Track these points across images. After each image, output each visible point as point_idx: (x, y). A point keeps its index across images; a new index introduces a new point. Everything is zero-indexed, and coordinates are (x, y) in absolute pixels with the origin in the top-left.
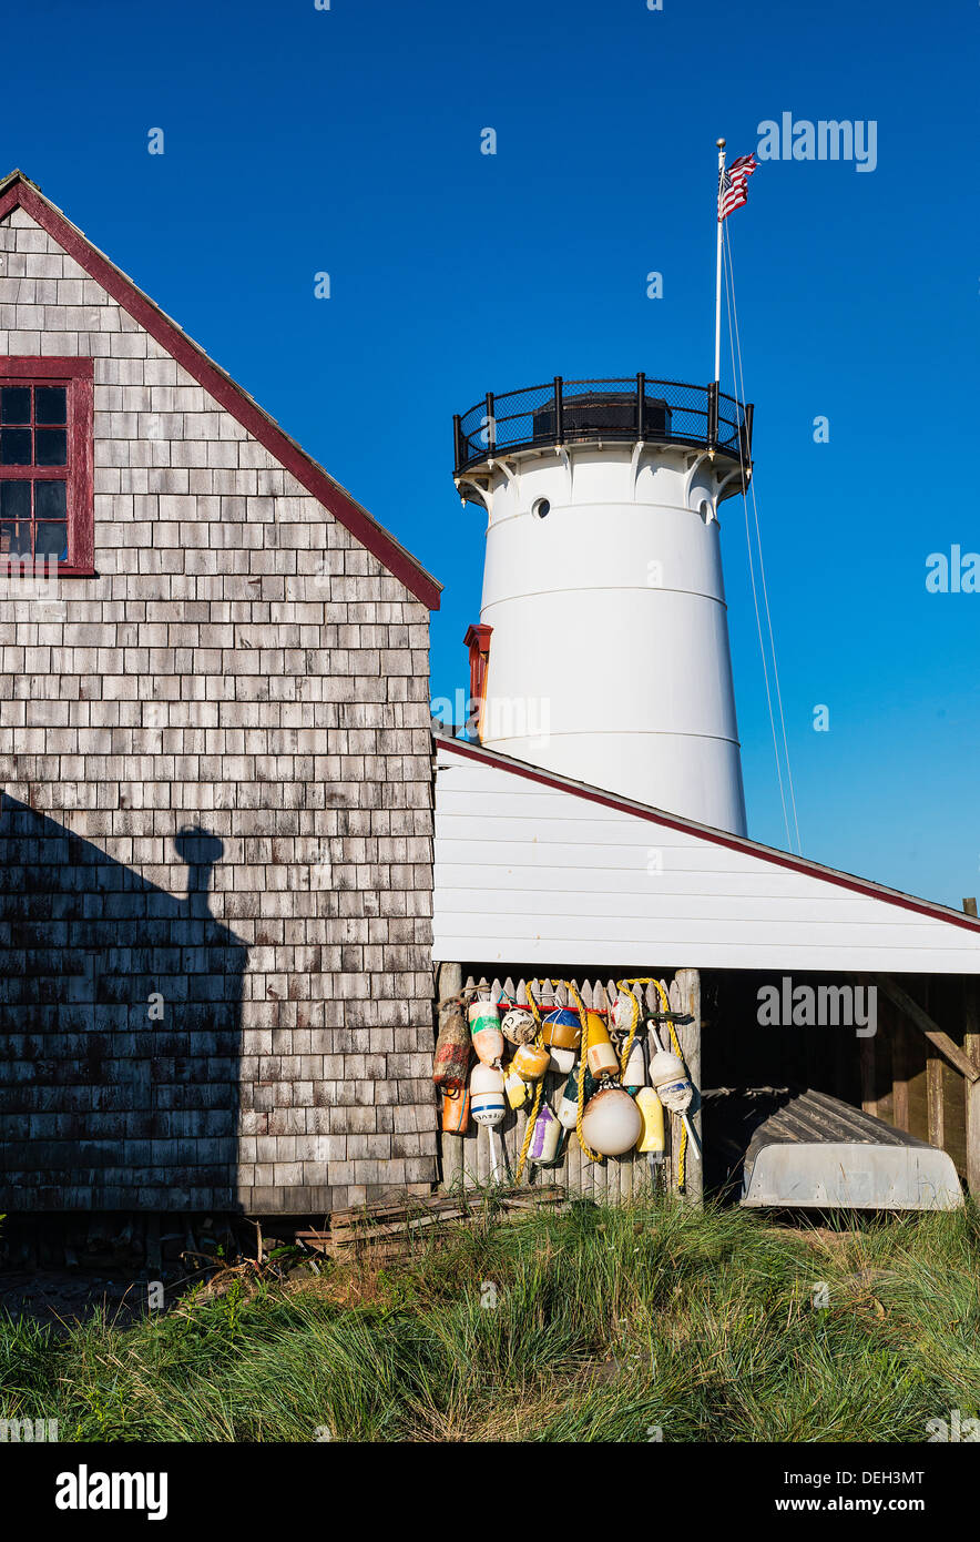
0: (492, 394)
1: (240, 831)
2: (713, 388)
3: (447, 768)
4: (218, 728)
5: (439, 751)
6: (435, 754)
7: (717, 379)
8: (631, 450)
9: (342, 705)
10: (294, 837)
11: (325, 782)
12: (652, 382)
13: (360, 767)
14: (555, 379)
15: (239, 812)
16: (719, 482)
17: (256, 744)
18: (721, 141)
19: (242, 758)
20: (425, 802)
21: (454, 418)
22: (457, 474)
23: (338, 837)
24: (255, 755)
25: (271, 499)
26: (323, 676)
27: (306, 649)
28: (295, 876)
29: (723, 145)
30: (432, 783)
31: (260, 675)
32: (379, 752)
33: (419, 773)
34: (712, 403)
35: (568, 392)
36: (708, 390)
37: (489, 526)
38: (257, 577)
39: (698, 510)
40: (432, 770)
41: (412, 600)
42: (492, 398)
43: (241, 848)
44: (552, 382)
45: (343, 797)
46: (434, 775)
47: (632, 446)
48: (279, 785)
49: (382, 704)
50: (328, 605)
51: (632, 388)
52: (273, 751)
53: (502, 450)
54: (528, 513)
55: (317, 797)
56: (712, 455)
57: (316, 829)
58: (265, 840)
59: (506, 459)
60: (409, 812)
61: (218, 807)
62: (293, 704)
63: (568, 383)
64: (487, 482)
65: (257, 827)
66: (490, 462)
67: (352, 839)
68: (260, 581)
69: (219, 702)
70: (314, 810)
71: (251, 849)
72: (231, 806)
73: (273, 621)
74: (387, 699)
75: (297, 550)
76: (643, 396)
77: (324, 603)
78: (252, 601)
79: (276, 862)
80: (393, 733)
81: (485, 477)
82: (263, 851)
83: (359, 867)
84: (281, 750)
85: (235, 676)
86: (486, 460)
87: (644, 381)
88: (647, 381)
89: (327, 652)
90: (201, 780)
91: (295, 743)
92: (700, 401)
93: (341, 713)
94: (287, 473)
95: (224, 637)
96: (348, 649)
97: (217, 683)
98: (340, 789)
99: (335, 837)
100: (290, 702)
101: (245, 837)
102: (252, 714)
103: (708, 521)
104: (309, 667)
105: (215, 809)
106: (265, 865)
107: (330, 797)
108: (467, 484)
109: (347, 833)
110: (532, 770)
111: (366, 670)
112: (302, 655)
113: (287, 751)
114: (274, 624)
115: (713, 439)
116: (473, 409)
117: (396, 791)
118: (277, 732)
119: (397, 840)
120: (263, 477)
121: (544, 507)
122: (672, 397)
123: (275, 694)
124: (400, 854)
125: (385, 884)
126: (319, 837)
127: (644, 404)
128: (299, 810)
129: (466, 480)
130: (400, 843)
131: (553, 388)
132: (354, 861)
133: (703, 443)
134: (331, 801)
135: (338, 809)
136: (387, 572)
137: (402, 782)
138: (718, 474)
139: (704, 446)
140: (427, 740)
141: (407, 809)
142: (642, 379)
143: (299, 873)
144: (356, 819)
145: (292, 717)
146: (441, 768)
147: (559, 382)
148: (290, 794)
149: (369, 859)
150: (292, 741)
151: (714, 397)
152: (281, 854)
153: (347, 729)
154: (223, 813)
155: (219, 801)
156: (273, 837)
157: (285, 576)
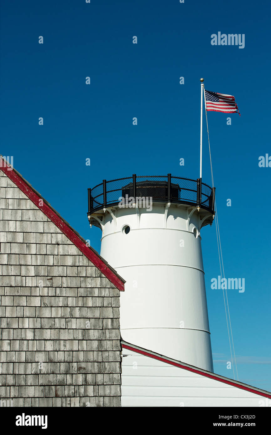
0: (105, 180)
1: (42, 383)
2: (199, 181)
3: (126, 356)
4: (33, 340)
5: (123, 349)
6: (121, 350)
7: (201, 177)
8: (165, 206)
9: (85, 330)
10: (64, 385)
11: (77, 362)
12: (174, 177)
13: (92, 356)
14: (133, 175)
15: (42, 375)
16: (201, 220)
17: (49, 346)
18: (202, 79)
19: (43, 352)
20: (118, 370)
21: (88, 189)
22: (90, 213)
23: (82, 385)
24: (49, 351)
25: (57, 245)
26: (77, 318)
27: (70, 307)
28: (64, 402)
29: (203, 81)
30: (121, 362)
31: (51, 318)
32: (100, 350)
33: (115, 359)
34: (199, 187)
35: (138, 180)
36: (197, 181)
37: (103, 237)
38: (50, 277)
39: (193, 232)
40: (121, 357)
41: (113, 287)
42: (105, 182)
43: (42, 391)
44: (132, 176)
45: (84, 368)
46: (121, 359)
47: (165, 204)
48: (58, 364)
49: (101, 330)
50: (79, 289)
51: (166, 179)
52: (56, 349)
53: (110, 204)
54: (120, 232)
55: (74, 369)
56: (198, 209)
57: (74, 382)
58: (52, 387)
59: (111, 208)
60: (111, 374)
61: (33, 373)
62: (65, 330)
63: (139, 177)
64: (102, 217)
65: (49, 381)
66: (105, 209)
67: (88, 386)
68: (51, 279)
69: (34, 329)
70: (73, 374)
71: (47, 391)
72: (39, 372)
73: (57, 295)
74: (103, 328)
75: (67, 266)
76: (170, 183)
77: (78, 288)
78: (48, 287)
79: (57, 396)
80: (105, 341)
81: (102, 215)
82: (51, 392)
83: (91, 398)
84: (59, 349)
85: (41, 318)
86: (103, 209)
87: (171, 177)
88: (172, 177)
89: (79, 308)
90: (27, 362)
91: (65, 346)
92: (194, 186)
93: (84, 333)
94: (63, 235)
95: (37, 302)
96: (87, 307)
97: (33, 321)
98: (83, 365)
99: (81, 385)
100: (63, 329)
101: (44, 386)
102: (48, 334)
103: (197, 237)
104: (71, 314)
105: (32, 374)
106: (52, 397)
107: (79, 368)
108: (93, 218)
109: (86, 384)
110: (160, 356)
111: (94, 316)
112: (69, 309)
113: (62, 349)
114: (57, 296)
115: (199, 202)
116: (97, 186)
117: (106, 366)
118: (58, 341)
119: (106, 386)
120: (53, 237)
121: (127, 229)
122: (182, 184)
123: (57, 326)
124: (107, 392)
125: (101, 405)
126: (75, 385)
127: (171, 187)
128: (67, 374)
129: (93, 217)
130: (107, 388)
131: (132, 179)
132: (89, 395)
133: (195, 204)
134: (79, 370)
135: (82, 373)
136: (104, 276)
137: (109, 362)
138: (200, 216)
139: (195, 205)
140: (119, 345)
141: (110, 373)
142: (170, 176)
143: (66, 401)
144: (89, 377)
145: (64, 335)
146: (124, 356)
147: (135, 176)
148: (63, 367)
149: (95, 395)
150: (64, 345)
151: (200, 185)
152: (59, 393)
153: (87, 340)
154: (35, 375)
155: (34, 371)
156: (55, 385)
157: (62, 277)
